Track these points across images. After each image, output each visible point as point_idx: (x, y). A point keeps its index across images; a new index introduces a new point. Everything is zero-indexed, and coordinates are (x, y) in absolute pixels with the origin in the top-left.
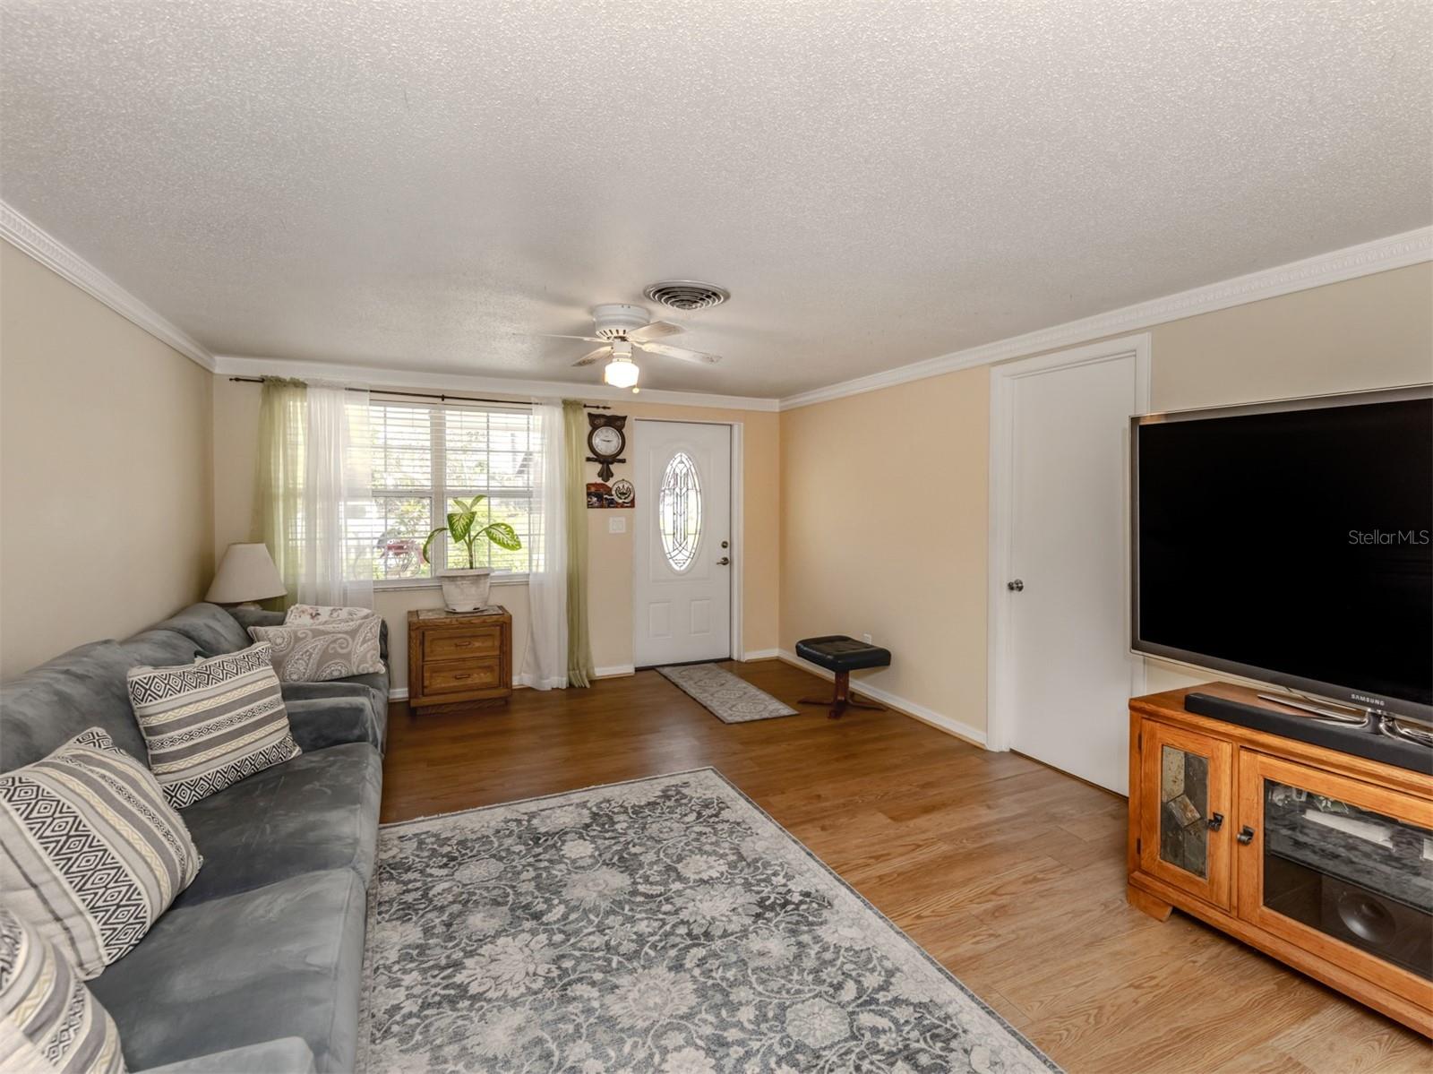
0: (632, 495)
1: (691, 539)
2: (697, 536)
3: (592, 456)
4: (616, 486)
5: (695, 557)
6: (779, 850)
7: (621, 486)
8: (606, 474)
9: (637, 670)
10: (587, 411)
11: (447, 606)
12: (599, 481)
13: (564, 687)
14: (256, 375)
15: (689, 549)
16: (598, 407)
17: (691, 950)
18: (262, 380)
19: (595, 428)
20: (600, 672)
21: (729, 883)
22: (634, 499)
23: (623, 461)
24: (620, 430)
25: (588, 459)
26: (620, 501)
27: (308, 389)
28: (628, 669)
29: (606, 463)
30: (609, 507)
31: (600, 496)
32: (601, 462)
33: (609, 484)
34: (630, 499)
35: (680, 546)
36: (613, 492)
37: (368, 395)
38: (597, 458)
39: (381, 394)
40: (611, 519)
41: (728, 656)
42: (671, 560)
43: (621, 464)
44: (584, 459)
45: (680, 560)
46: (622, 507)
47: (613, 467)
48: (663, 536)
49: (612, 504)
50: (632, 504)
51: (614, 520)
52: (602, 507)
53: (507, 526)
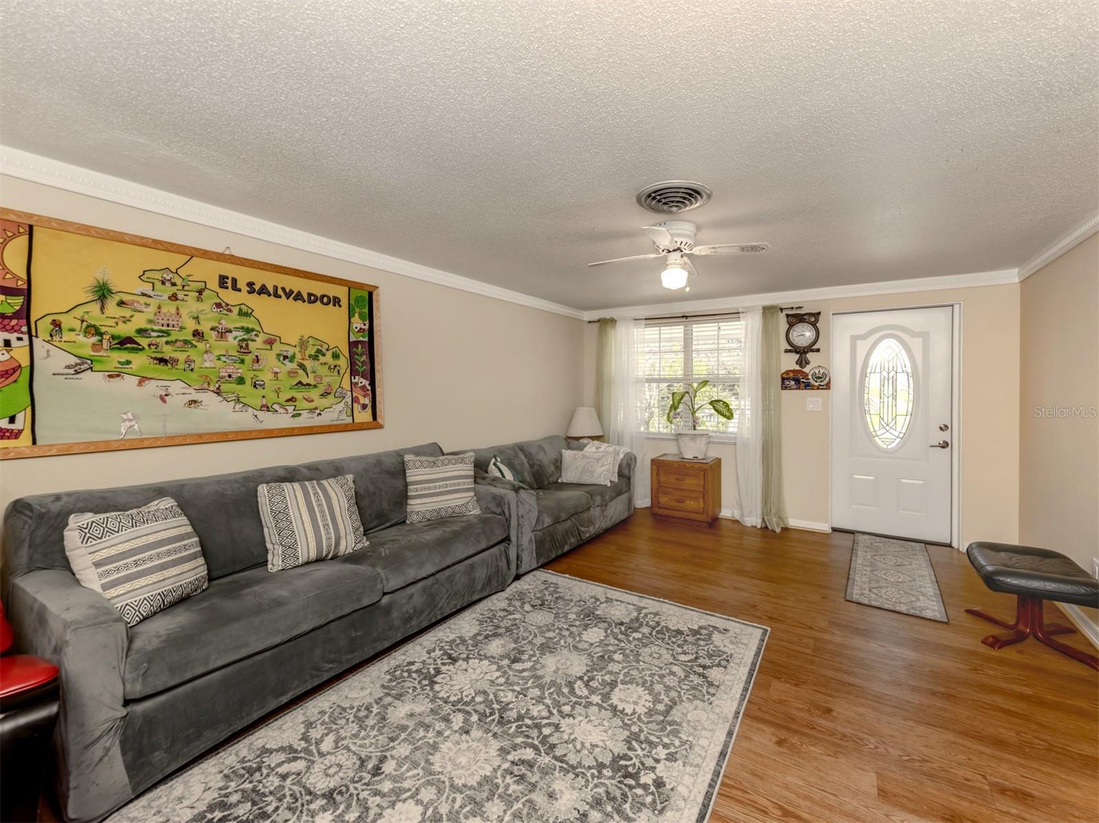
0: (827, 379)
1: (900, 420)
2: (908, 418)
3: (790, 348)
4: (812, 372)
5: (906, 438)
6: (705, 729)
7: (817, 371)
8: (803, 362)
9: (834, 530)
10: (785, 312)
11: (681, 453)
12: (797, 368)
13: (759, 527)
14: (596, 318)
15: (899, 429)
16: (792, 308)
17: (528, 749)
18: (599, 321)
19: (791, 325)
20: (794, 522)
21: (626, 724)
22: (829, 382)
23: (818, 350)
24: (814, 325)
25: (786, 351)
26: (817, 384)
27: (618, 324)
28: (825, 527)
29: (802, 353)
30: (806, 389)
31: (796, 381)
32: (797, 353)
33: (806, 370)
34: (825, 382)
35: (885, 426)
36: (810, 377)
37: (644, 321)
38: (795, 349)
39: (651, 320)
40: (808, 399)
41: (949, 542)
42: (876, 439)
43: (815, 353)
44: (783, 350)
45: (887, 439)
46: (818, 389)
47: (810, 356)
48: (868, 416)
49: (808, 386)
50: (828, 386)
51: (811, 399)
52: (799, 389)
53: (724, 403)
